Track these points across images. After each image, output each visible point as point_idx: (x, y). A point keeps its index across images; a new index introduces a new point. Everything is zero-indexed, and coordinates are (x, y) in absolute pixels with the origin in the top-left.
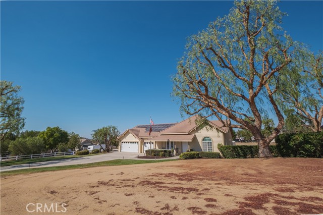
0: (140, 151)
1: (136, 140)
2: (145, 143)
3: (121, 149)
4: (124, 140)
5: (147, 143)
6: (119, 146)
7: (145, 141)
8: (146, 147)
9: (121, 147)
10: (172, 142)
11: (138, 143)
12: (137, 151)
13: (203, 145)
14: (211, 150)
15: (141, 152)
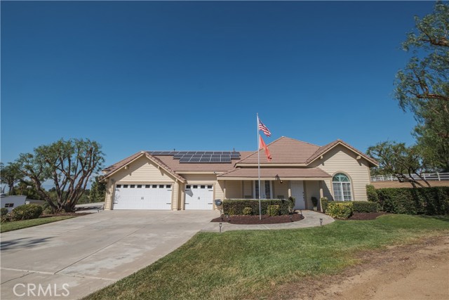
0: (175, 206)
1: (166, 179)
2: (189, 187)
3: (113, 203)
4: (127, 179)
5: (195, 187)
6: (108, 197)
7: (189, 182)
8: (191, 195)
9: (113, 198)
10: (267, 182)
11: (168, 186)
12: (169, 207)
13: (335, 189)
14: (350, 197)
15: (179, 209)
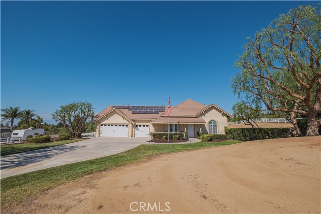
0: (130, 135)
1: (126, 122)
2: (137, 126)
3: (99, 134)
4: (106, 122)
5: (140, 126)
6: (97, 130)
7: (137, 124)
8: (138, 130)
9: (99, 131)
11: (127, 126)
12: (127, 136)
13: (209, 128)
14: (216, 132)
15: (132, 137)
